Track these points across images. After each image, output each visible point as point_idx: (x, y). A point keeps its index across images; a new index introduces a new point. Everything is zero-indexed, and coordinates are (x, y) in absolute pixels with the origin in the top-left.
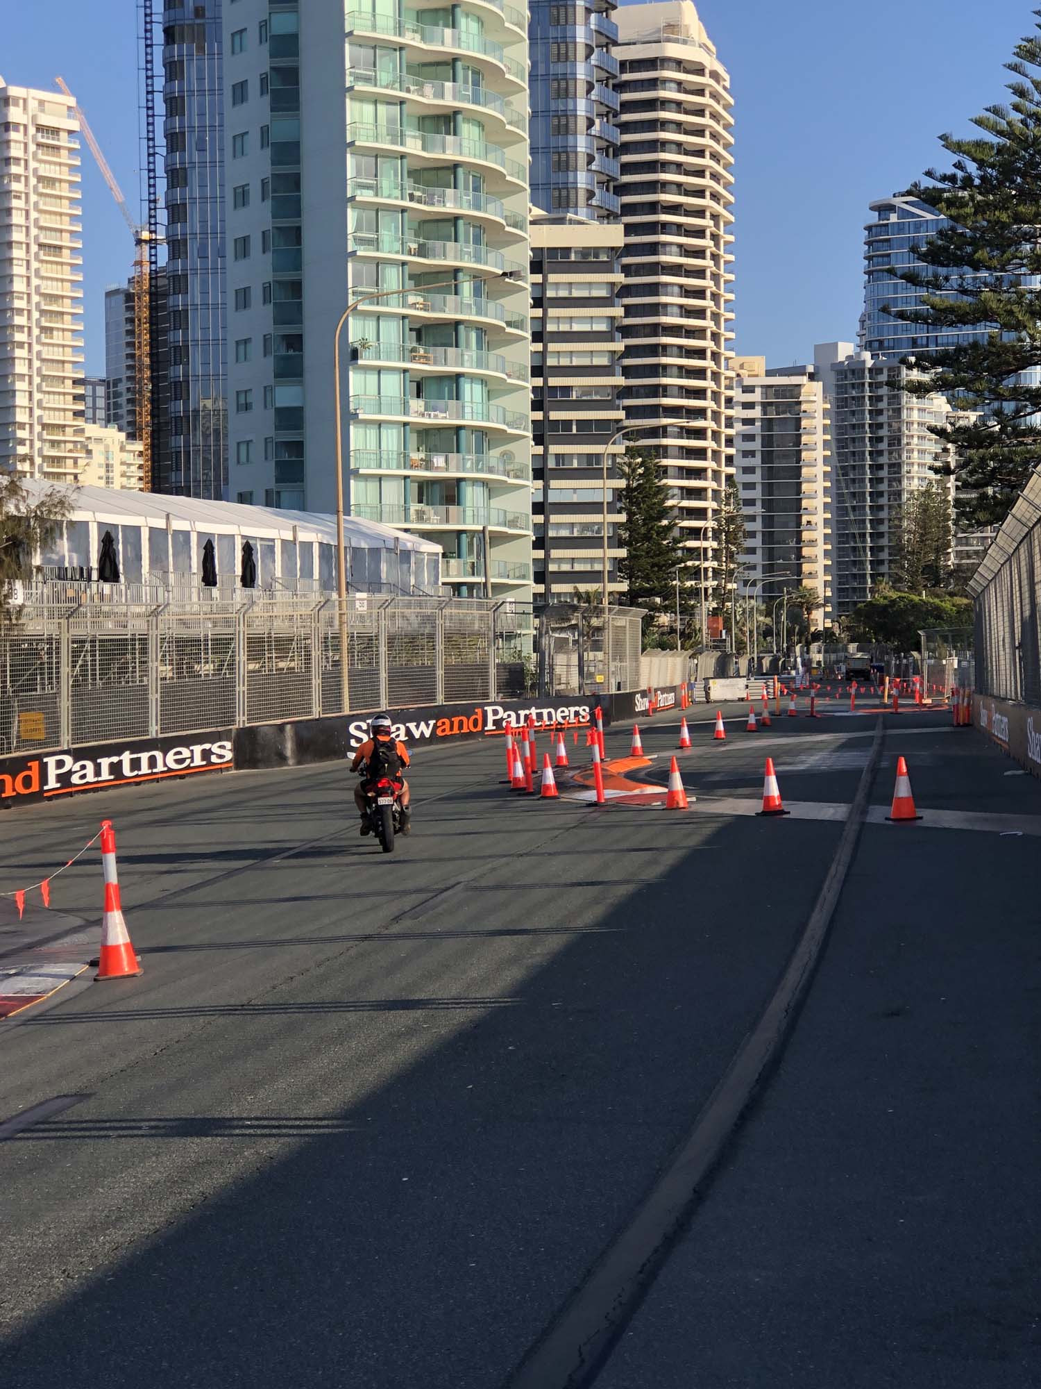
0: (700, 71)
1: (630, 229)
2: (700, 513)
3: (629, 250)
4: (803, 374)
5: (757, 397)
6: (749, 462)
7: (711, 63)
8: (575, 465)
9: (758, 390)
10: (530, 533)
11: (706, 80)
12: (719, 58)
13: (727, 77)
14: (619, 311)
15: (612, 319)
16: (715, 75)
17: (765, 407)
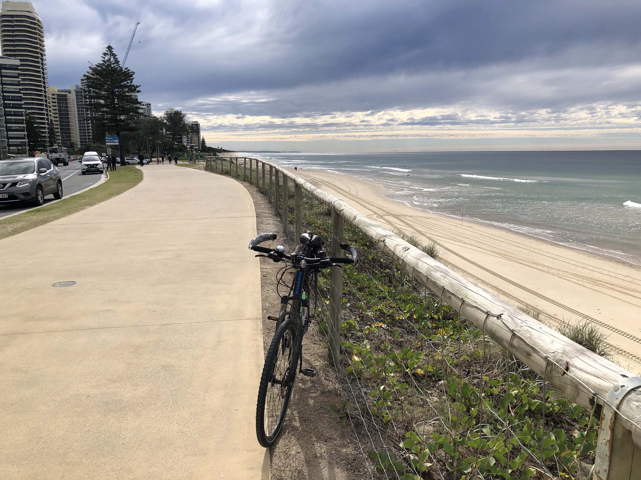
0: (34, 19)
1: (21, 60)
2: (44, 123)
3: (21, 65)
4: (67, 92)
5: (56, 97)
6: (55, 112)
8: (12, 113)
9: (56, 95)
10: (5, 129)
11: (36, 22)
14: (21, 80)
15: (19, 81)
16: (38, 21)
17: (58, 99)
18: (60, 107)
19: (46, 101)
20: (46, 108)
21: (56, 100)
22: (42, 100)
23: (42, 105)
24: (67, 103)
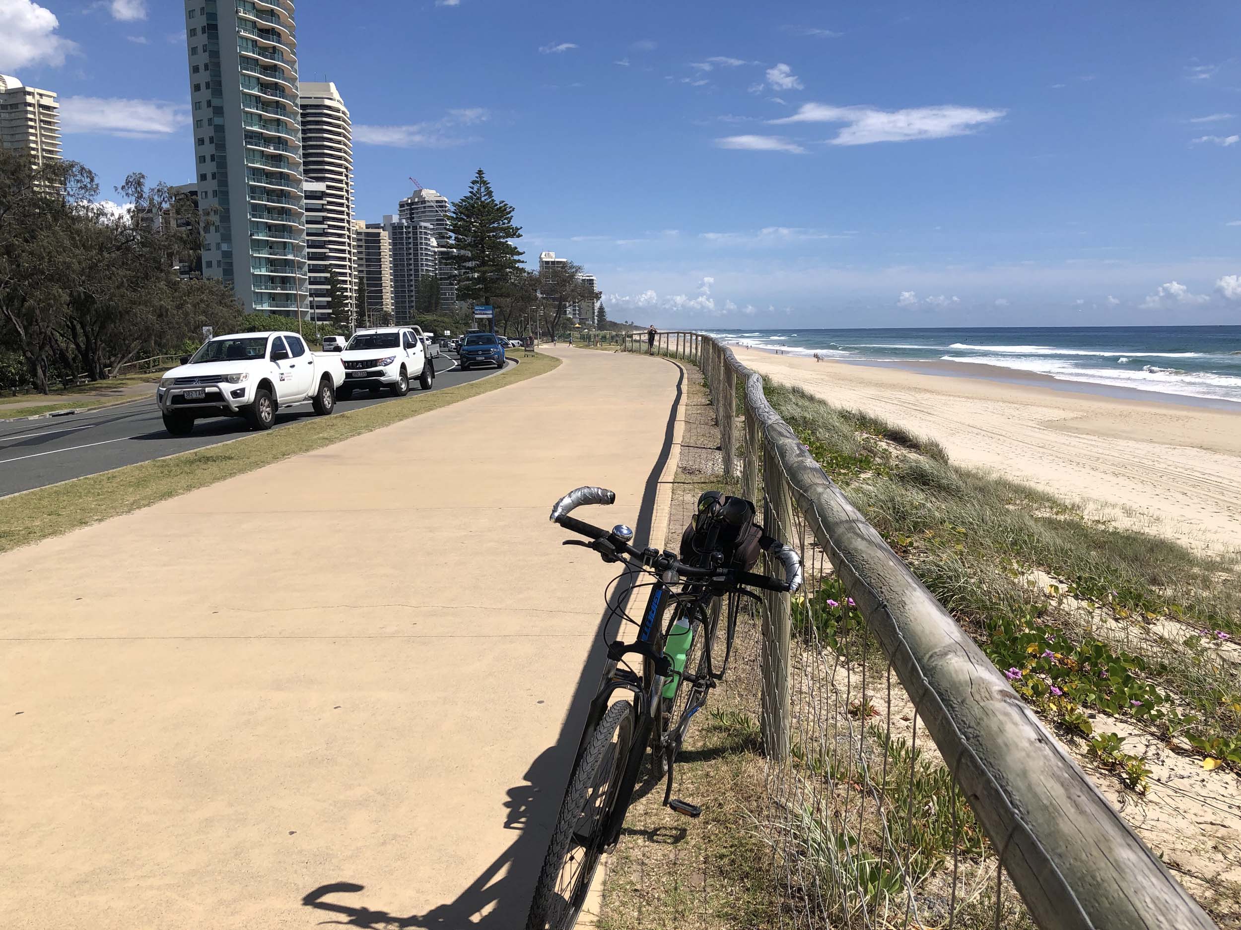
0: (338, 111)
2: (345, 282)
4: (378, 228)
5: (363, 237)
6: (361, 262)
7: (343, 108)
9: (363, 234)
11: (340, 115)
12: (345, 105)
13: (348, 113)
16: (344, 113)
17: (367, 241)
18: (368, 254)
19: (349, 245)
20: (349, 256)
21: (363, 243)
22: (343, 243)
23: (343, 251)
24: (379, 248)
